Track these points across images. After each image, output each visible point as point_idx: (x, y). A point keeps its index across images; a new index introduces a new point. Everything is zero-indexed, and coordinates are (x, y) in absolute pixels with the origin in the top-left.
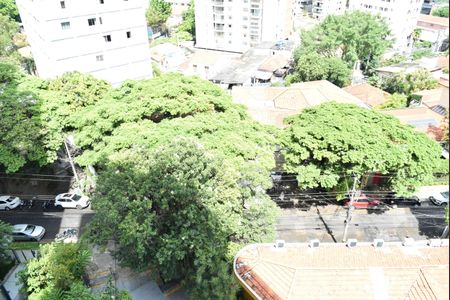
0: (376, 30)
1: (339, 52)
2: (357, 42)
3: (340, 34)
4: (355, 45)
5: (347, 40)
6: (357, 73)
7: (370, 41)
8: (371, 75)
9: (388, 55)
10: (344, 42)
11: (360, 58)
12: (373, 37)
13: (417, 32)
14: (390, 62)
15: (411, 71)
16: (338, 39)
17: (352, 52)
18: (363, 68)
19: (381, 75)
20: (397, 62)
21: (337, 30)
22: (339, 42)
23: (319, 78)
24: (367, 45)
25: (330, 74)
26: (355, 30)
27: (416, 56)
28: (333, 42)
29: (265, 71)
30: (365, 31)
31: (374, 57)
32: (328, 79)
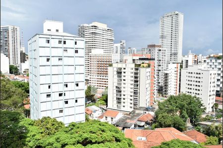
0: (195, 103)
1: (178, 113)
2: (187, 109)
3: (178, 104)
5: (181, 108)
6: (189, 125)
7: (193, 109)
8: (196, 126)
9: (204, 116)
10: (180, 108)
11: (189, 116)
12: (194, 107)
13: (216, 105)
14: (205, 120)
15: (217, 124)
16: (177, 107)
17: (185, 113)
18: (191, 122)
19: (202, 126)
20: (209, 120)
21: (176, 103)
22: (177, 109)
23: (169, 126)
24: (192, 110)
25: (175, 124)
26: (185, 103)
27: (218, 117)
28: (174, 108)
29: (141, 121)
30: (190, 103)
31: (197, 117)
32: (174, 127)
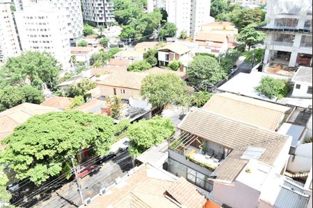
0: (47, 62)
1: (28, 81)
2: (37, 71)
3: (23, 69)
4: (37, 74)
5: (30, 72)
6: (46, 92)
7: (46, 69)
8: (56, 90)
9: (62, 75)
10: (28, 73)
11: (45, 81)
12: (47, 66)
13: (73, 57)
14: (65, 79)
15: (78, 81)
16: (23, 73)
17: (37, 78)
18: (49, 87)
19: (62, 88)
20: (69, 78)
21: (20, 67)
22: (24, 75)
23: (20, 102)
24: (46, 72)
25: (27, 97)
26: (32, 64)
27: (79, 71)
28: (20, 75)
30: (40, 63)
31: (54, 78)
32: (27, 101)
